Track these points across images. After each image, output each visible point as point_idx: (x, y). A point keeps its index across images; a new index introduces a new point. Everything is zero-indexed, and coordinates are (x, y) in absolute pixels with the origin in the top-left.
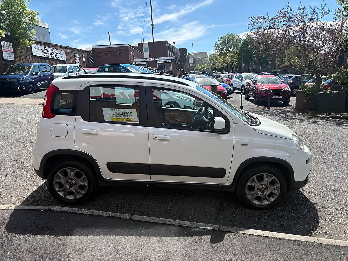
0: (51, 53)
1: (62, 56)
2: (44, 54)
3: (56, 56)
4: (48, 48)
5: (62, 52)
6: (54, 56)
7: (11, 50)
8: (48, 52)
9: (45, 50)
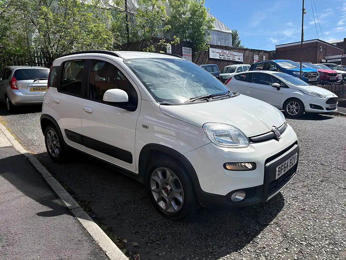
0: (228, 55)
1: (239, 57)
2: (221, 57)
3: (233, 58)
4: (225, 51)
5: (240, 54)
6: (231, 58)
7: (190, 54)
8: (224, 55)
9: (222, 53)
